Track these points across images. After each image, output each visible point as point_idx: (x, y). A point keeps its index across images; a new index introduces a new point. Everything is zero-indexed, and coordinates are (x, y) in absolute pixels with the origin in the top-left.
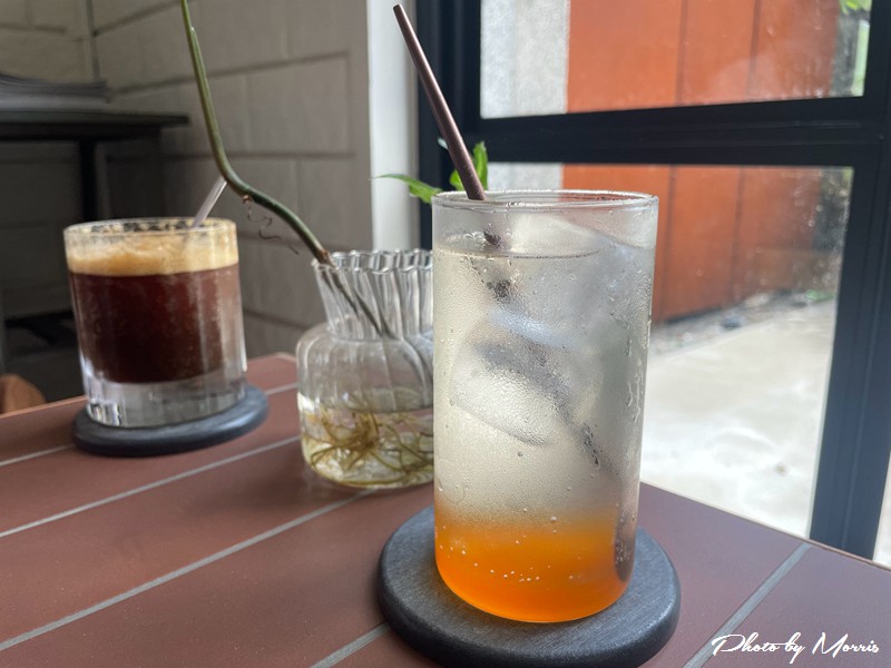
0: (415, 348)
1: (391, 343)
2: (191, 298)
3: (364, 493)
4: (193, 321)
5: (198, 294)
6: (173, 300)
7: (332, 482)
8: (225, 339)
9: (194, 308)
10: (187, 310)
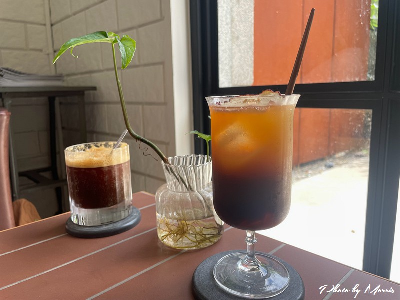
0: (201, 195)
1: (192, 193)
2: (114, 175)
3: (183, 252)
4: (114, 184)
5: (116, 173)
6: (107, 177)
7: (170, 247)
8: (125, 190)
9: (115, 179)
10: (112, 180)
